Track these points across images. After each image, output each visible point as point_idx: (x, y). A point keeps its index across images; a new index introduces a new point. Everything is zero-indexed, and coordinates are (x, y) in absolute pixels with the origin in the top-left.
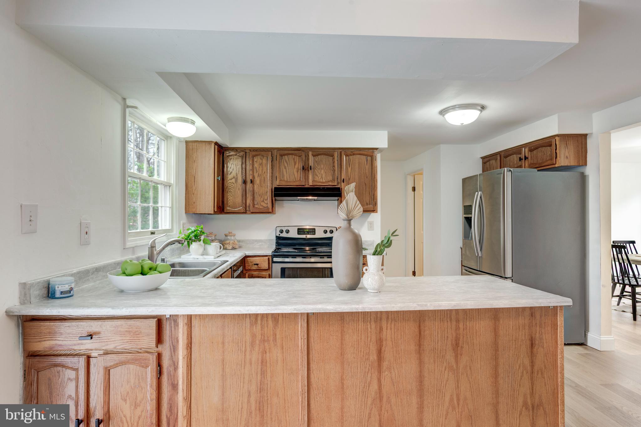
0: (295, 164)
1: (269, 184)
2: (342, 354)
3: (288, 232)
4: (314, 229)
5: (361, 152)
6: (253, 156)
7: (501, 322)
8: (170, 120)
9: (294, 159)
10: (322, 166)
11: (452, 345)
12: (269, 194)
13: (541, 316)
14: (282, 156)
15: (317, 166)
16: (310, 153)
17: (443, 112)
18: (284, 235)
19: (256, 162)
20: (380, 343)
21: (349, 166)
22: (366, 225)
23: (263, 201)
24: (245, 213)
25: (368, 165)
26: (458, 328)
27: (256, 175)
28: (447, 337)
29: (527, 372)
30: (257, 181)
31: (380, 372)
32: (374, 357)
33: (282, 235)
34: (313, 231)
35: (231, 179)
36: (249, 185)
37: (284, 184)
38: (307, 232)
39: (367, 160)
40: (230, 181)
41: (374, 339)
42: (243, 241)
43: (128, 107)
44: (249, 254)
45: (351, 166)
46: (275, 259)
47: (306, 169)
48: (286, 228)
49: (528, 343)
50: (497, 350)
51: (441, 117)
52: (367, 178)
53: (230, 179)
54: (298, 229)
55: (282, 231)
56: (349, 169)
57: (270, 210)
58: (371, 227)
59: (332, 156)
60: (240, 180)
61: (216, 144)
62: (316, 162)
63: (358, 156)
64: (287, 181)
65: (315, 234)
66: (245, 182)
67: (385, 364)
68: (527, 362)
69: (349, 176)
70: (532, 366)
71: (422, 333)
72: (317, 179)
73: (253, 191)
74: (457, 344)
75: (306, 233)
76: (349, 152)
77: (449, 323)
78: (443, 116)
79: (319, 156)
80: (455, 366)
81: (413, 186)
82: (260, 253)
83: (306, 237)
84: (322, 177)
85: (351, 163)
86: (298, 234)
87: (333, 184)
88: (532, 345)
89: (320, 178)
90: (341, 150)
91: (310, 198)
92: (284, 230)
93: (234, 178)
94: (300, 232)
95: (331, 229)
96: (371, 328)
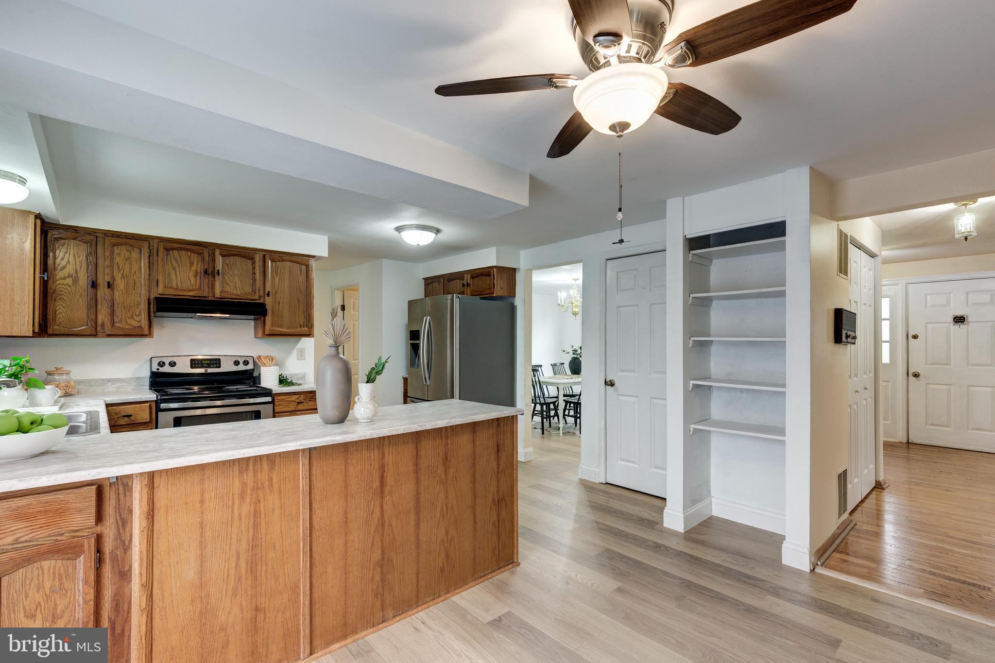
0: (192, 264)
1: (144, 291)
2: (346, 487)
3: (173, 364)
4: (219, 360)
5: (292, 258)
6: (114, 245)
7: (478, 434)
9: (189, 258)
10: (236, 272)
11: (443, 460)
12: (144, 307)
13: (504, 425)
14: (167, 249)
15: (227, 271)
16: (217, 252)
17: (399, 229)
18: (167, 369)
19: (119, 254)
20: (382, 468)
21: (277, 276)
22: (295, 352)
23: (132, 317)
24: (95, 335)
25: (302, 275)
26: (447, 444)
27: (118, 276)
28: (439, 453)
29: (495, 473)
30: (120, 284)
31: (382, 498)
32: (376, 484)
33: (162, 370)
34: (216, 362)
35: (65, 278)
36: (103, 290)
37: (171, 293)
38: (207, 364)
39: (301, 270)
40: (61, 282)
41: (377, 466)
44: (112, 400)
45: (278, 276)
46: (163, 406)
47: (210, 273)
48: (170, 359)
49: (496, 449)
50: (474, 459)
51: (396, 233)
52: (300, 292)
53: (61, 279)
54: (192, 360)
55: (162, 364)
56: (276, 279)
57: (146, 332)
58: (302, 355)
59: (252, 259)
60: (84, 280)
61: (39, 216)
62: (227, 265)
63: (289, 263)
64: (177, 289)
65: (220, 367)
66: (94, 285)
67: (387, 489)
68: (495, 465)
69: (277, 288)
70: (498, 468)
71: (419, 453)
72: (227, 289)
73: (113, 300)
74: (446, 459)
75: (205, 365)
76: (276, 256)
77: (440, 440)
78: (399, 232)
79: (232, 258)
80: (445, 480)
81: (342, 304)
82: (134, 399)
83: (206, 371)
84: (235, 288)
85: (279, 271)
86: (192, 367)
87: (253, 298)
88: (498, 451)
89: (232, 288)
90: (264, 253)
91: (218, 315)
92: (167, 362)
93: (69, 276)
94: (195, 364)
95: (244, 359)
96: (375, 454)
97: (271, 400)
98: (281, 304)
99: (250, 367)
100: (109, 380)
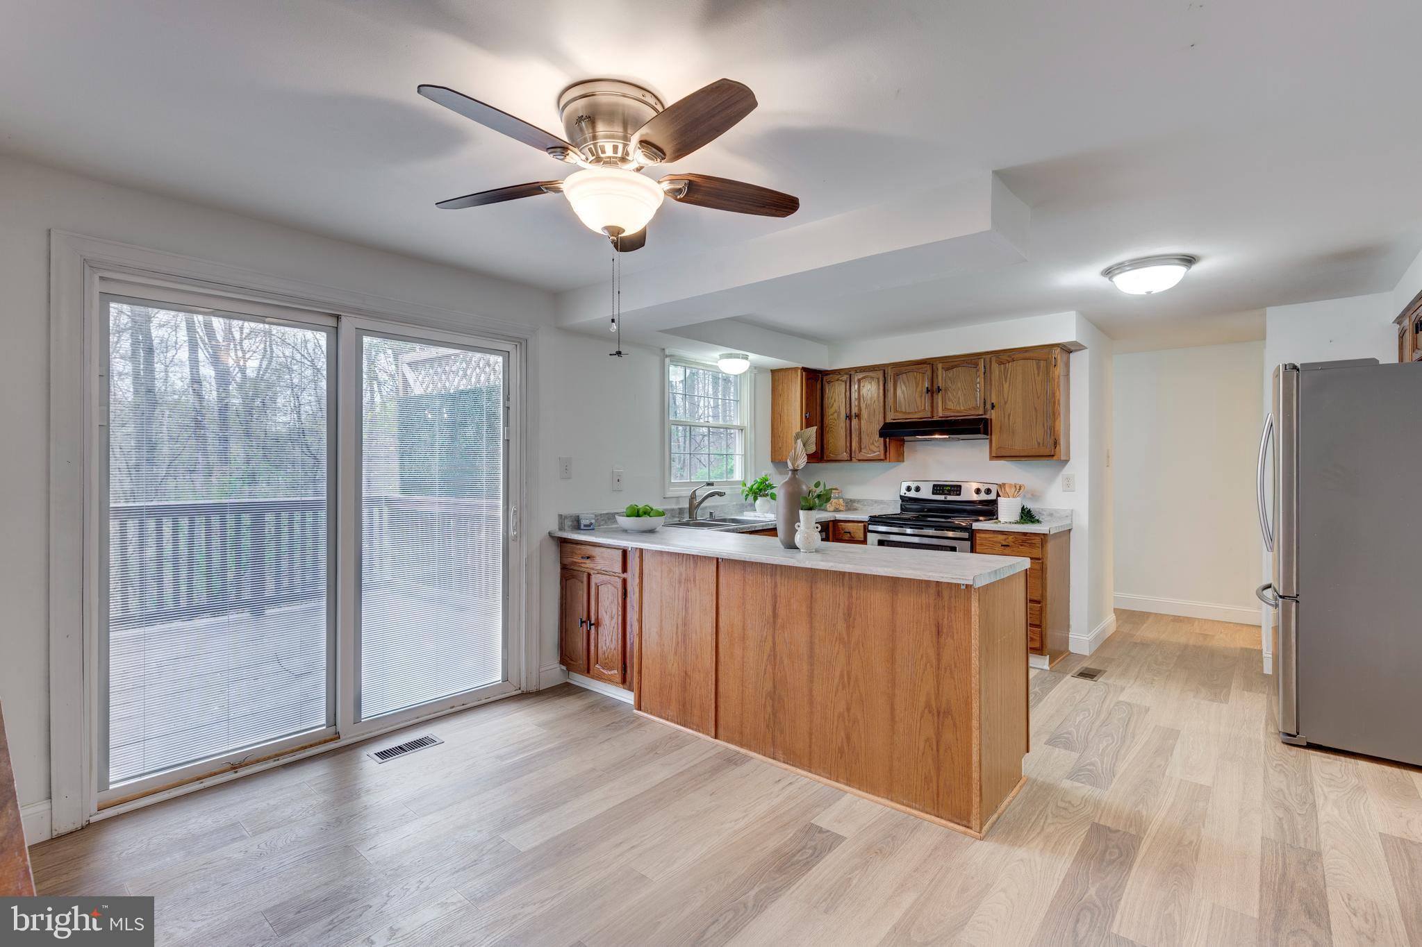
0: (917, 385)
1: (881, 418)
2: (744, 604)
3: (918, 489)
4: (960, 486)
5: (1027, 355)
6: (860, 379)
7: (900, 597)
8: (722, 357)
9: (916, 378)
10: (959, 384)
11: (844, 614)
13: (950, 598)
14: (898, 374)
15: (950, 385)
16: (940, 366)
17: (1109, 274)
18: (912, 494)
19: (864, 387)
20: (775, 597)
21: (1006, 381)
22: (1059, 479)
23: (873, 444)
24: (851, 460)
25: (1041, 374)
26: (850, 596)
27: (863, 406)
28: (839, 604)
29: (932, 667)
30: (865, 414)
31: (774, 629)
32: (769, 612)
33: (910, 494)
34: (957, 489)
35: (832, 415)
36: (855, 421)
37: (901, 417)
38: (948, 490)
39: (1038, 368)
40: (831, 417)
41: (770, 595)
42: (859, 501)
43: (667, 356)
45: (1008, 380)
46: (871, 527)
47: (933, 391)
48: (916, 484)
49: (934, 629)
50: (894, 631)
51: (1108, 282)
52: (1038, 398)
53: (831, 415)
54: (934, 486)
55: (909, 489)
56: (1006, 386)
57: (882, 457)
59: (976, 366)
60: (843, 415)
61: (804, 369)
62: (950, 379)
63: (1021, 362)
64: (905, 413)
65: (960, 495)
66: (849, 417)
67: (779, 621)
68: (931, 652)
69: (1006, 397)
70: (939, 660)
71: (814, 596)
72: (950, 405)
73: (860, 429)
74: (849, 615)
75: (946, 492)
76: (1004, 357)
77: (841, 589)
78: (1110, 279)
79: (954, 370)
80: (846, 639)
82: (854, 518)
83: (946, 498)
84: (959, 403)
85: (1009, 375)
86: (933, 493)
87: (977, 413)
88: (939, 633)
89: (955, 404)
90: (990, 356)
91: (937, 436)
92: (913, 486)
93: (836, 412)
94: (937, 490)
95: (987, 486)
96: (768, 581)
97: (967, 537)
98: (1011, 417)
99: (992, 496)
100: (876, 502)
